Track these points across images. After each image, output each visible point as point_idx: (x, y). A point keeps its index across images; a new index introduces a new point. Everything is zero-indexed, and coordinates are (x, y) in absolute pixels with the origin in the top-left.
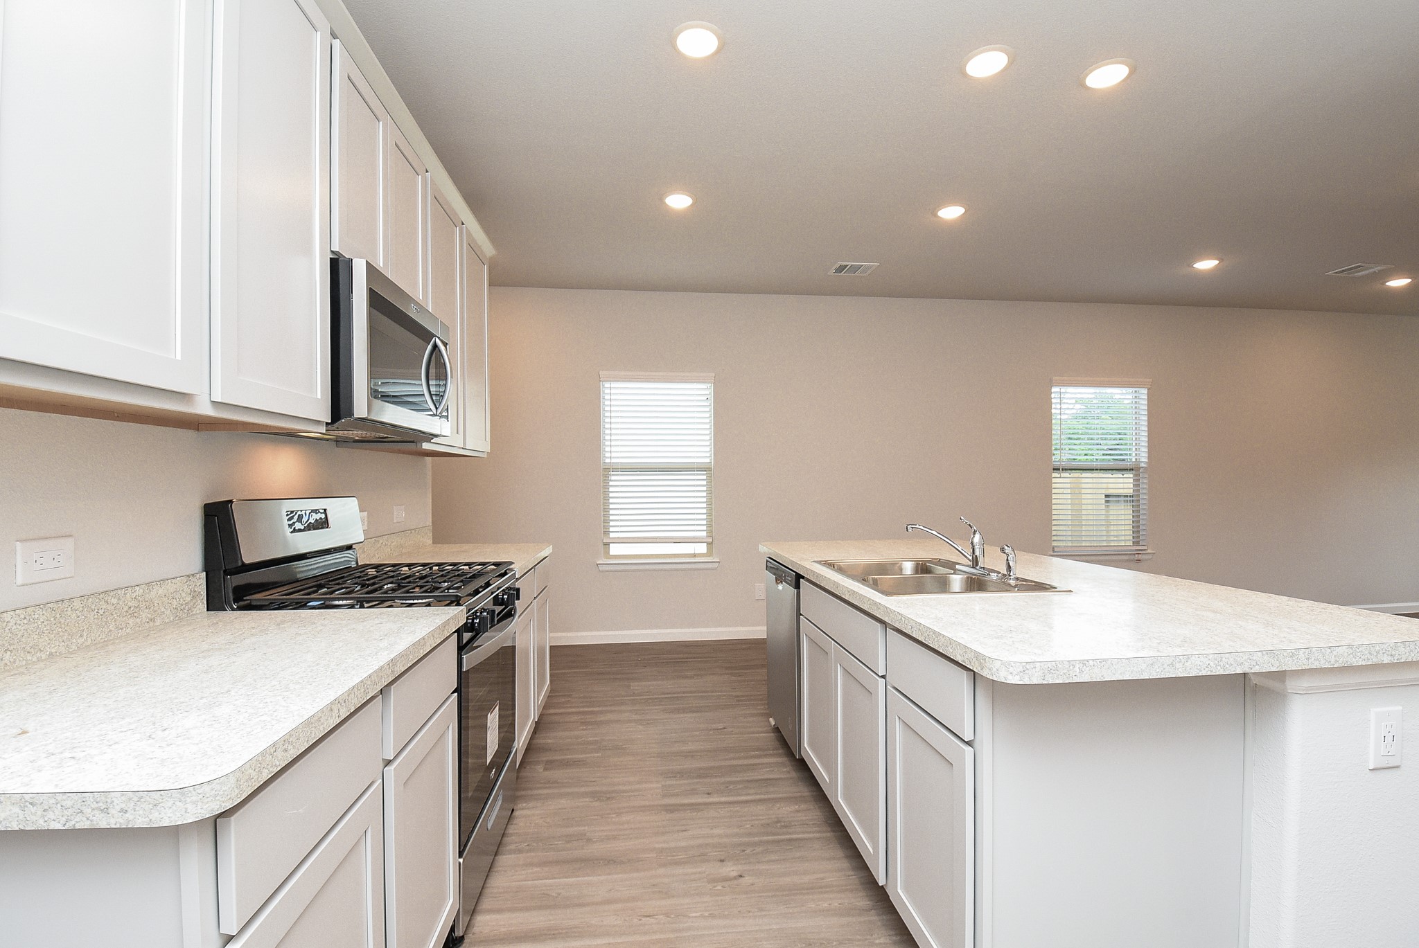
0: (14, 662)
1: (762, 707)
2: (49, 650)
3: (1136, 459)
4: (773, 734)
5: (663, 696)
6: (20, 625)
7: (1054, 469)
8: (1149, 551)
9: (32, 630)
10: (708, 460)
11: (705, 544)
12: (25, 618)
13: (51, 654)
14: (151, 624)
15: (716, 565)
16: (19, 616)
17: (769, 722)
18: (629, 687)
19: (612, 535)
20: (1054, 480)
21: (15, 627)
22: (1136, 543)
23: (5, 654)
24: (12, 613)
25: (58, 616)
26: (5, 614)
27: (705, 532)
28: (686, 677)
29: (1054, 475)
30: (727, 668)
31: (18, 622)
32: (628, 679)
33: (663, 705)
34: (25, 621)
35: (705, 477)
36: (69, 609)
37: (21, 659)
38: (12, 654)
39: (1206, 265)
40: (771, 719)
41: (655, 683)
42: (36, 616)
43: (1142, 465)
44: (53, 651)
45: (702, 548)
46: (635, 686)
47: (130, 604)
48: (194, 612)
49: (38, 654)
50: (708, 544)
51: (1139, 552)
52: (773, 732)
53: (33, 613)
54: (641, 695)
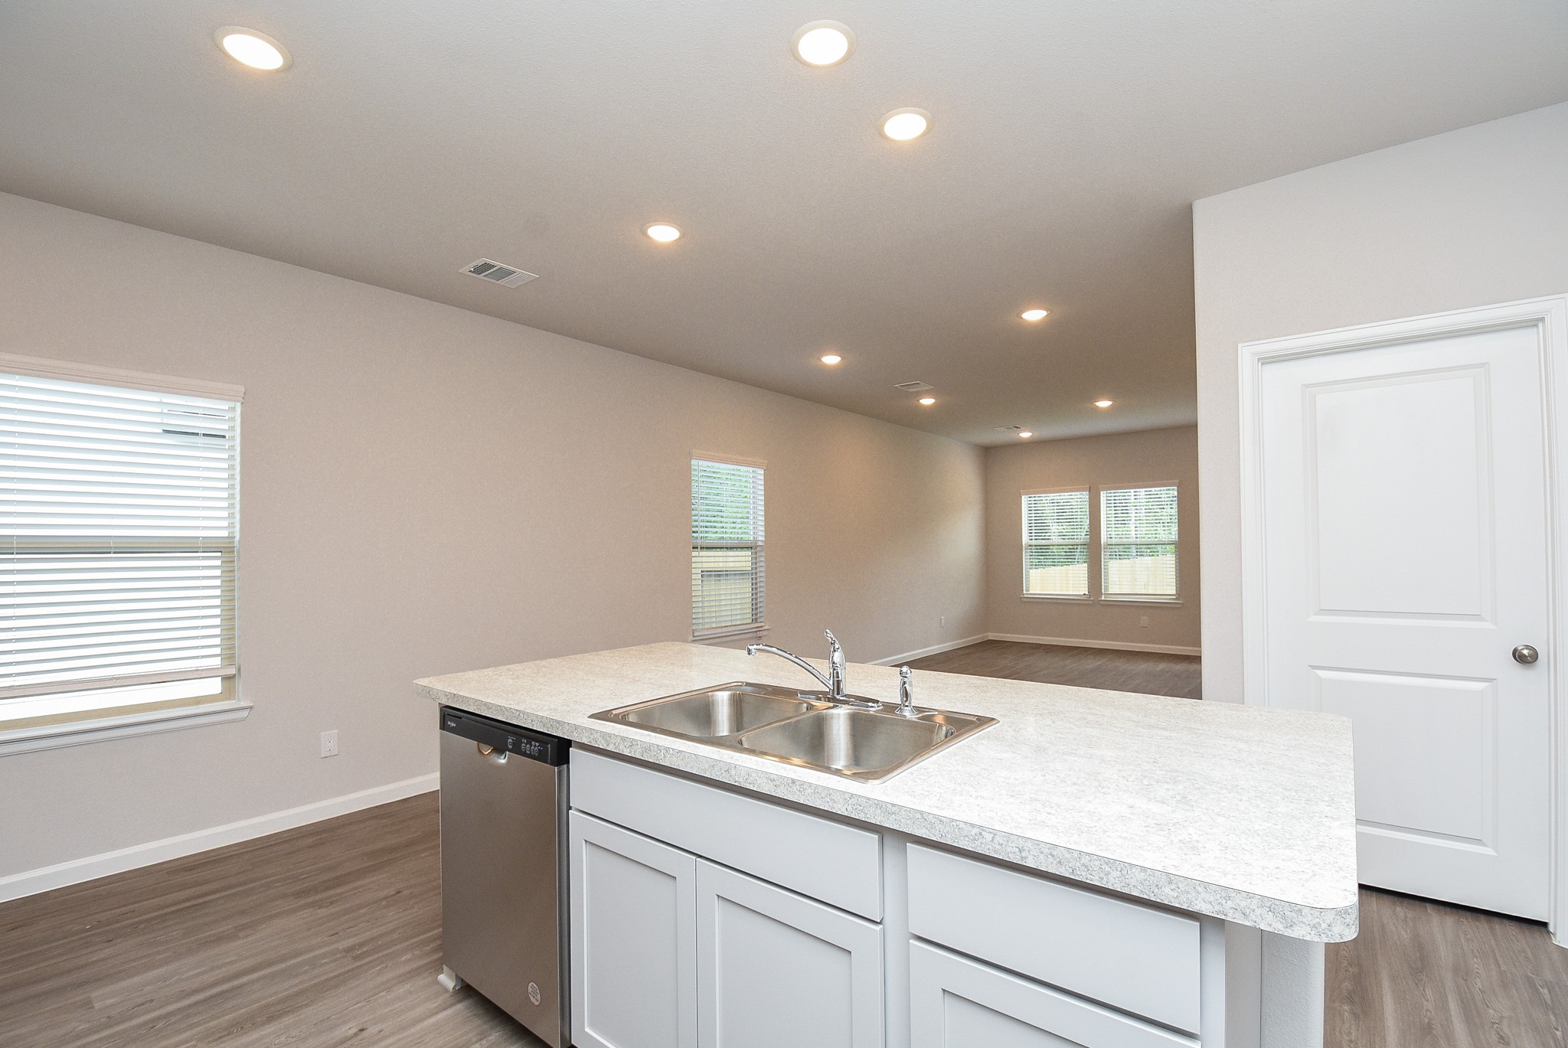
1: (409, 956)
3: (754, 538)
4: (460, 1006)
5: (186, 1002)
7: (693, 548)
8: (766, 628)
10: (225, 534)
11: (220, 678)
15: (245, 713)
17: (437, 983)
18: (88, 1004)
20: (694, 560)
22: (755, 620)
27: (220, 658)
28: (219, 939)
29: (694, 554)
30: (298, 895)
33: (198, 1024)
35: (218, 563)
39: (831, 360)
40: (442, 978)
43: (760, 543)
45: (214, 686)
46: (106, 997)
50: (226, 679)
51: (759, 629)
52: (459, 1002)
54: (131, 1019)
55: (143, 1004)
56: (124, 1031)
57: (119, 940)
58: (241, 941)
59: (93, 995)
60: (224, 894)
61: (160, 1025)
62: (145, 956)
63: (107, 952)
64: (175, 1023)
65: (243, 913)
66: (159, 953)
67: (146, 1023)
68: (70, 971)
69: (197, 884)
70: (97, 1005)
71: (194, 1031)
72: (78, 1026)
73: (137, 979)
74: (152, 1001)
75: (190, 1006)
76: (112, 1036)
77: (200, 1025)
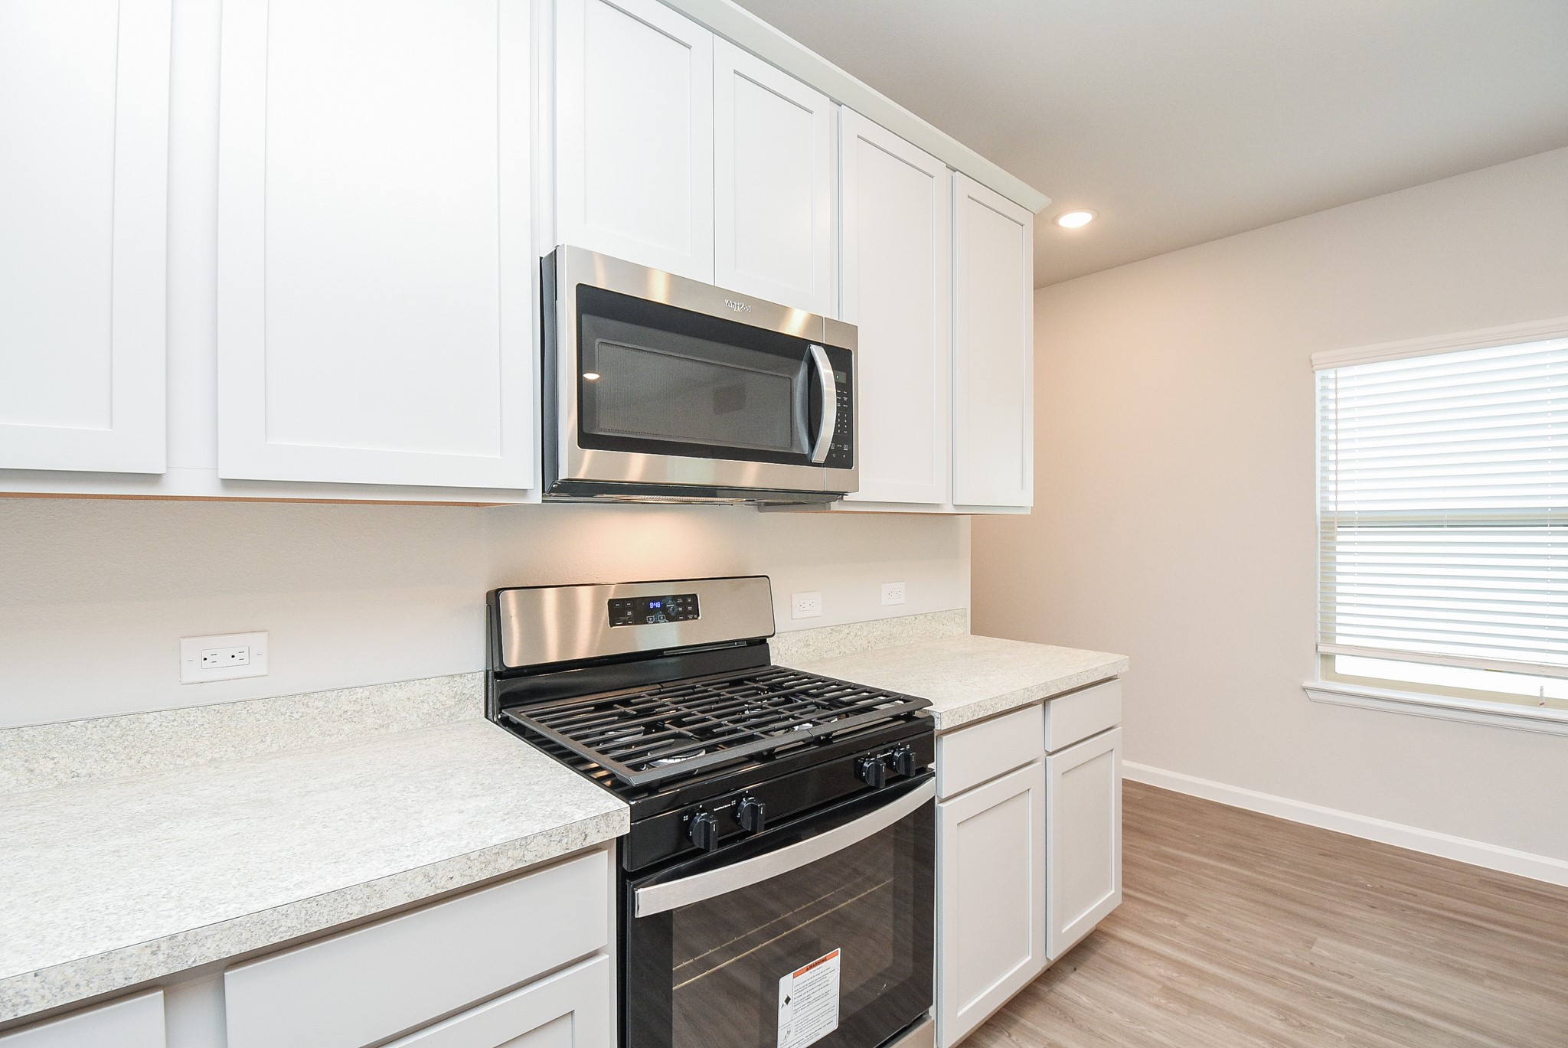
0: (157, 766)
2: (211, 755)
6: (167, 727)
9: (185, 733)
12: (175, 720)
13: (213, 760)
14: (383, 731)
16: (166, 718)
18: (1310, 943)
19: (1339, 640)
21: (159, 729)
23: (143, 757)
24: (155, 714)
25: (226, 719)
26: (145, 715)
31: (165, 724)
32: (1319, 924)
34: (175, 723)
36: (245, 711)
37: (168, 763)
38: (154, 757)
41: (1377, 957)
42: (192, 719)
44: (217, 756)
46: (1326, 948)
47: (345, 708)
48: (460, 719)
49: (193, 759)
53: (187, 715)
54: (1324, 978)
55: (1343, 975)
56: (1310, 983)
57: (1380, 912)
58: (1481, 989)
59: (1321, 940)
60: (1516, 934)
61: (1336, 1000)
62: (1383, 938)
63: (1362, 915)
64: (1346, 1008)
65: (1512, 963)
66: (1397, 943)
67: (1329, 990)
68: (1325, 910)
69: (1496, 907)
70: (1315, 949)
71: (1354, 1028)
72: (1289, 954)
73: (1359, 952)
74: (1352, 977)
75: (1372, 1006)
76: (1300, 979)
77: (1362, 1028)
